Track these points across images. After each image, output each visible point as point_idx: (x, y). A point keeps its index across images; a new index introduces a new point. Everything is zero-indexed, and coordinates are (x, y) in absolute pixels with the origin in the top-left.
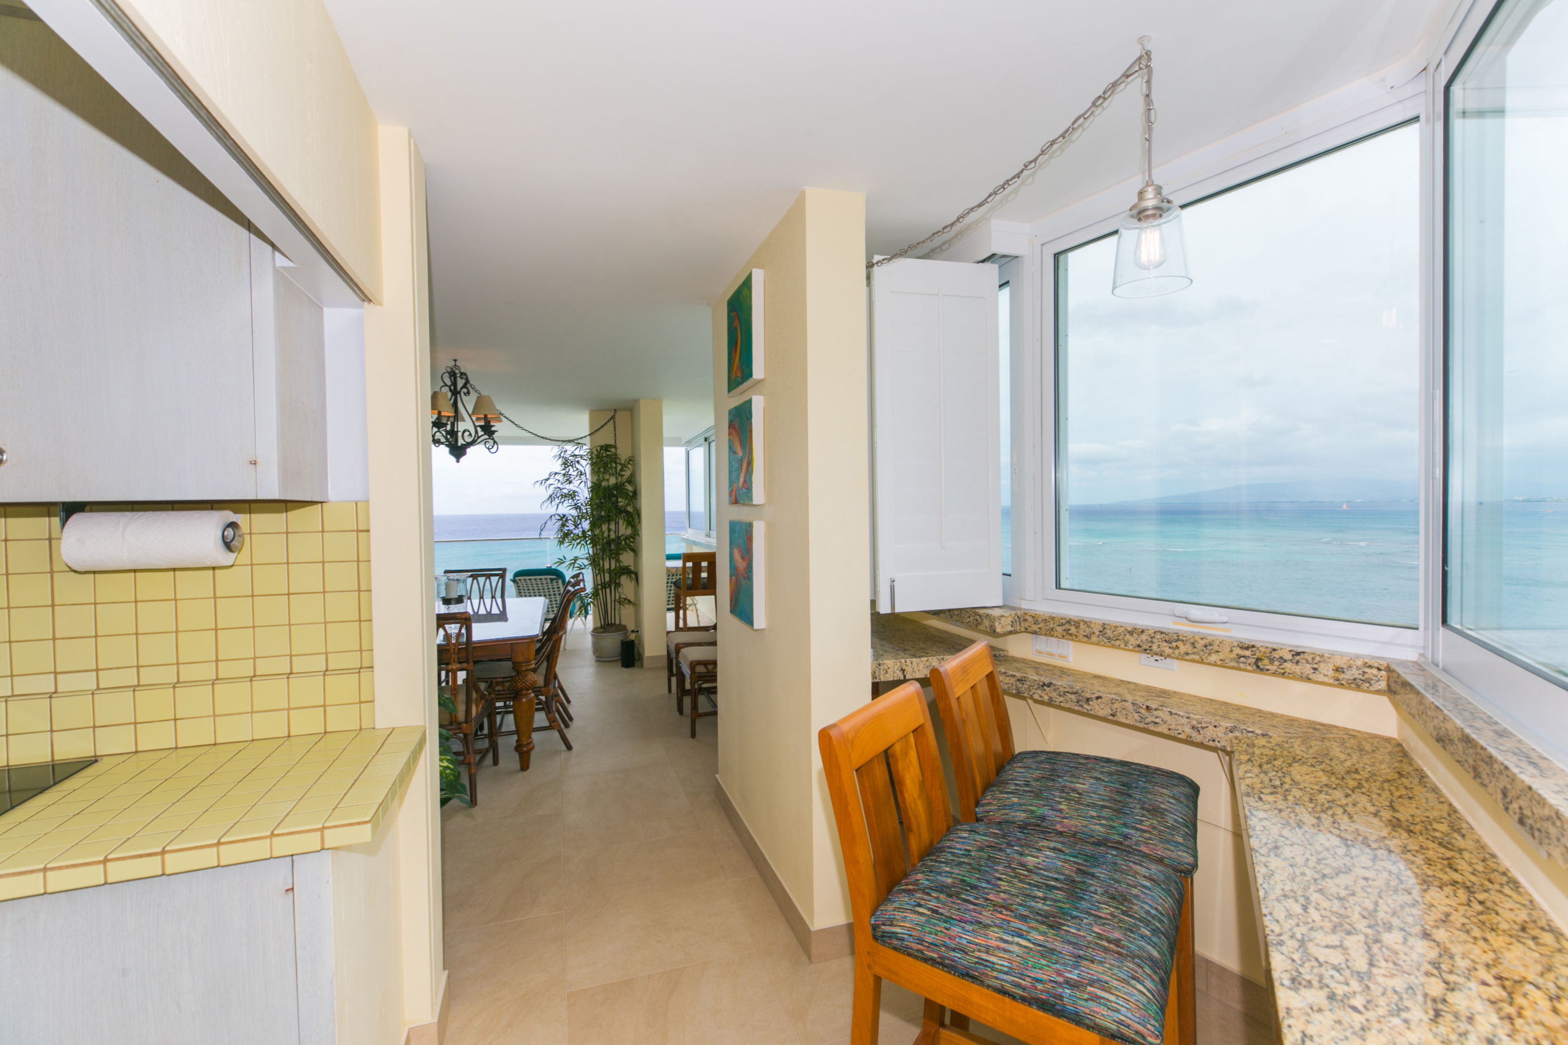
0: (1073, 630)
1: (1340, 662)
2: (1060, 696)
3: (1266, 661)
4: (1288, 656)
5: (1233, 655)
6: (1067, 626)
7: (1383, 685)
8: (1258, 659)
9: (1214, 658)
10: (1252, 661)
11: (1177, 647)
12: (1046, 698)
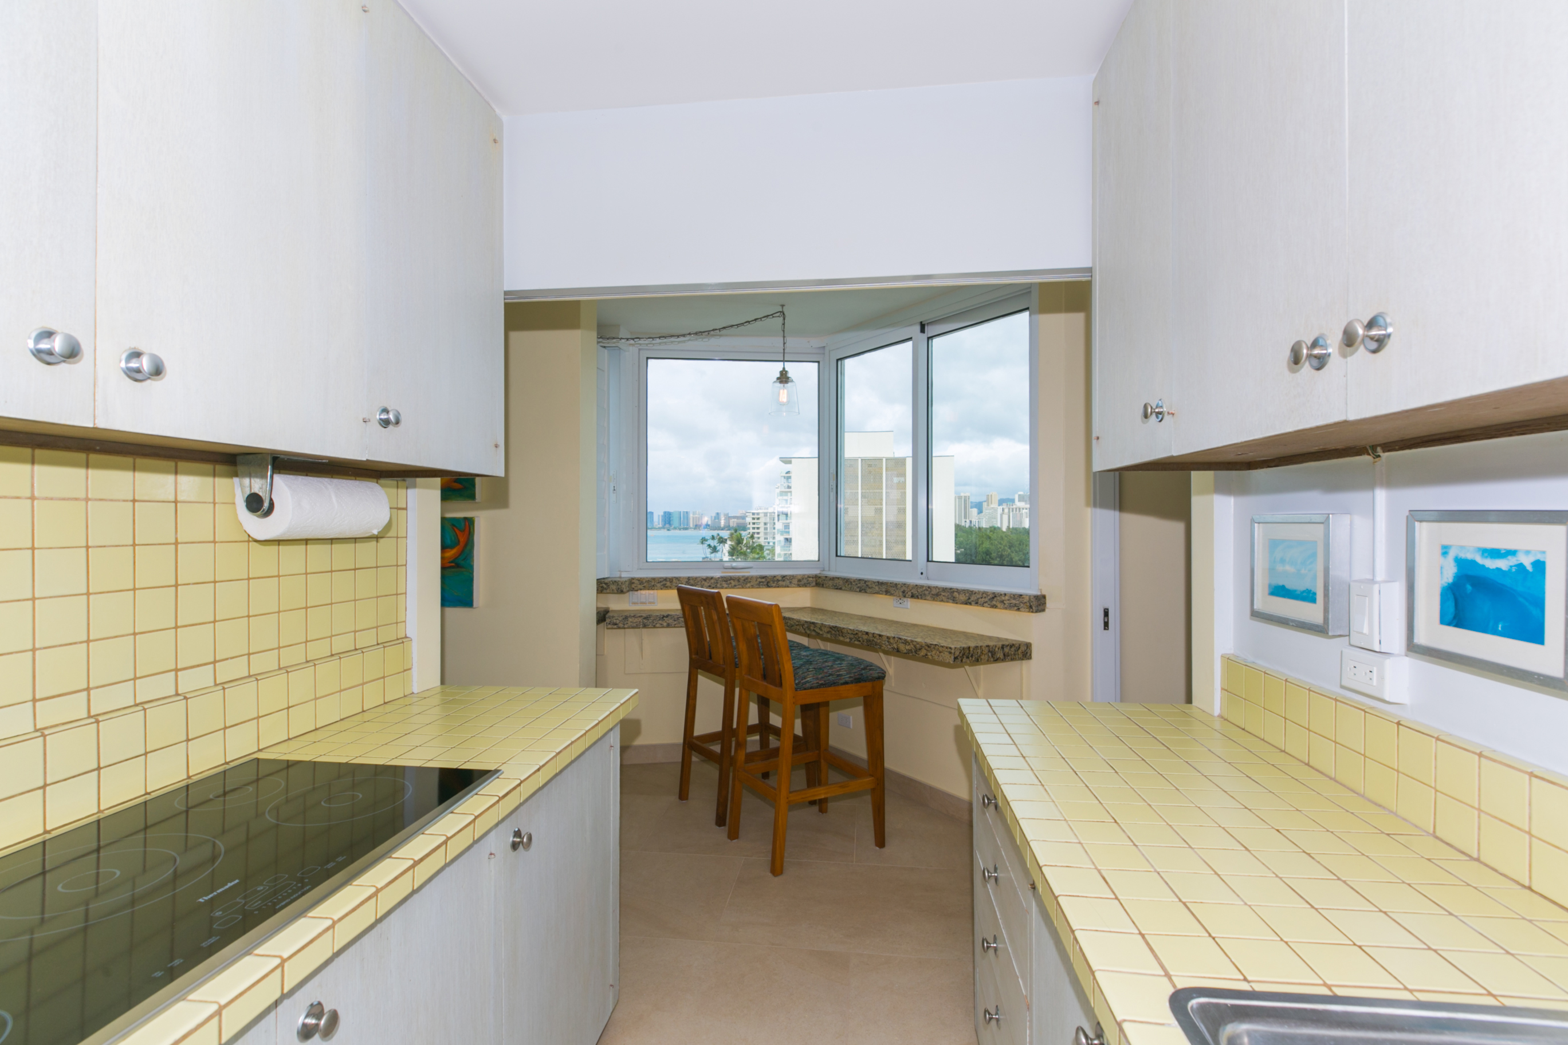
0: (668, 584)
1: (800, 577)
2: (675, 621)
3: (771, 582)
4: (780, 579)
5: (758, 582)
6: (664, 582)
7: (814, 584)
8: (768, 582)
9: (749, 585)
10: (765, 583)
11: (731, 583)
12: (665, 624)
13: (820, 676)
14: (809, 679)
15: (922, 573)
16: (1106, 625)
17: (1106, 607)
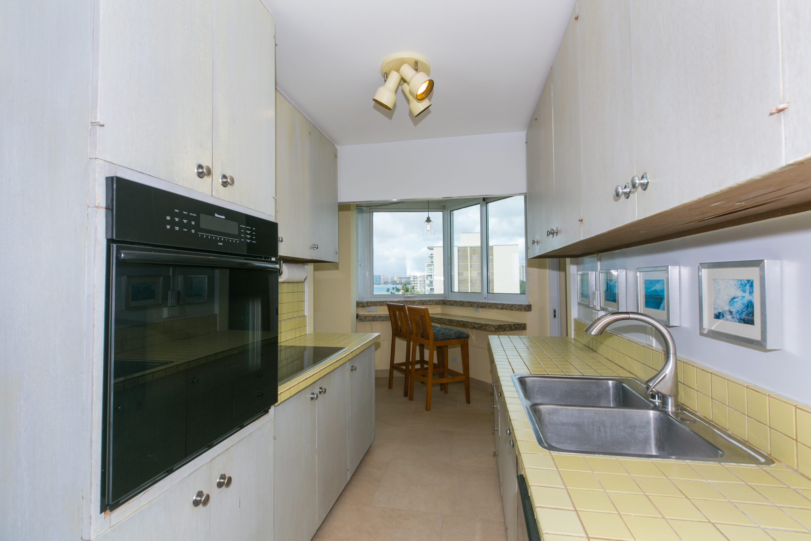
0: (382, 304)
1: (436, 301)
2: (385, 318)
3: (424, 303)
4: (428, 301)
5: (419, 303)
6: (381, 303)
7: (442, 303)
8: (423, 303)
9: (415, 304)
10: (422, 303)
11: (408, 303)
12: (381, 320)
13: (444, 336)
14: (439, 337)
15: (485, 298)
16: (555, 316)
17: (555, 309)
